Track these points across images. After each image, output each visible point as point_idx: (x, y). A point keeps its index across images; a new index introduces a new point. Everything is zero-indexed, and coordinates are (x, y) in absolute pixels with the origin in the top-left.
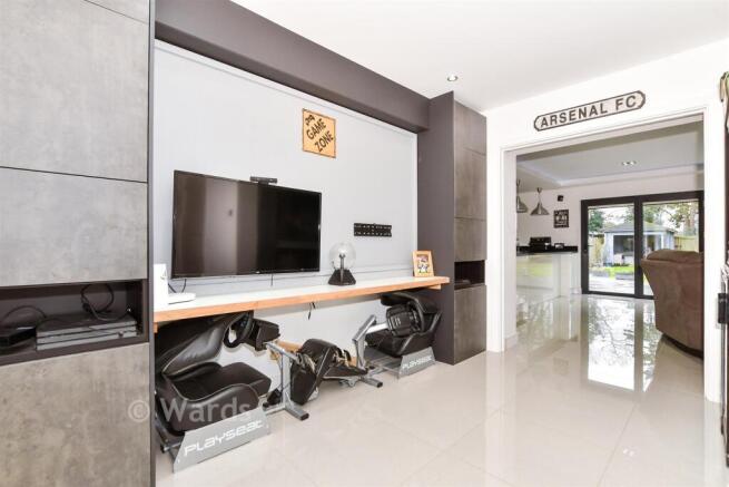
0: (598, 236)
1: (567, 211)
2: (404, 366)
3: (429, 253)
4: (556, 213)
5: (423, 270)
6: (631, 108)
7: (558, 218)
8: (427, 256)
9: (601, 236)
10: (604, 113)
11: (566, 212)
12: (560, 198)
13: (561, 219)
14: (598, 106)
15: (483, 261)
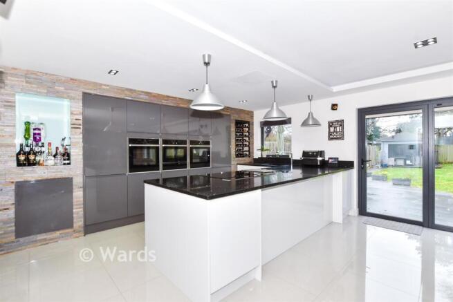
0: (376, 144)
1: (342, 121)
4: (331, 124)
7: (332, 129)
9: (378, 145)
11: (341, 123)
12: (334, 107)
13: (336, 131)
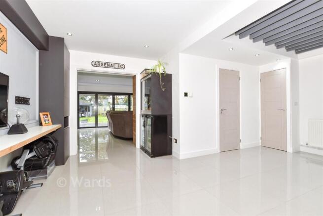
2: (48, 172)
3: (48, 114)
5: (47, 122)
6: (122, 68)
8: (47, 115)
10: (115, 68)
14: (113, 64)
15: (68, 117)
